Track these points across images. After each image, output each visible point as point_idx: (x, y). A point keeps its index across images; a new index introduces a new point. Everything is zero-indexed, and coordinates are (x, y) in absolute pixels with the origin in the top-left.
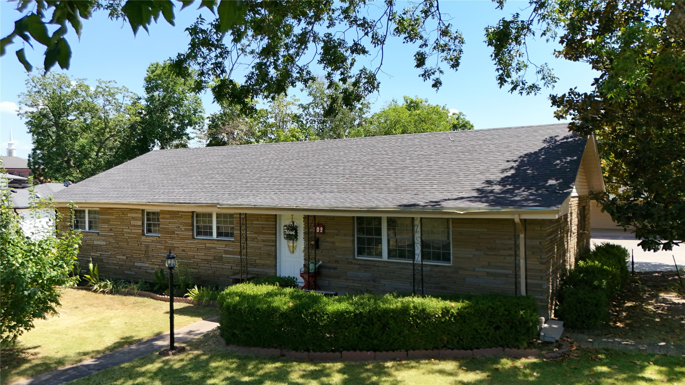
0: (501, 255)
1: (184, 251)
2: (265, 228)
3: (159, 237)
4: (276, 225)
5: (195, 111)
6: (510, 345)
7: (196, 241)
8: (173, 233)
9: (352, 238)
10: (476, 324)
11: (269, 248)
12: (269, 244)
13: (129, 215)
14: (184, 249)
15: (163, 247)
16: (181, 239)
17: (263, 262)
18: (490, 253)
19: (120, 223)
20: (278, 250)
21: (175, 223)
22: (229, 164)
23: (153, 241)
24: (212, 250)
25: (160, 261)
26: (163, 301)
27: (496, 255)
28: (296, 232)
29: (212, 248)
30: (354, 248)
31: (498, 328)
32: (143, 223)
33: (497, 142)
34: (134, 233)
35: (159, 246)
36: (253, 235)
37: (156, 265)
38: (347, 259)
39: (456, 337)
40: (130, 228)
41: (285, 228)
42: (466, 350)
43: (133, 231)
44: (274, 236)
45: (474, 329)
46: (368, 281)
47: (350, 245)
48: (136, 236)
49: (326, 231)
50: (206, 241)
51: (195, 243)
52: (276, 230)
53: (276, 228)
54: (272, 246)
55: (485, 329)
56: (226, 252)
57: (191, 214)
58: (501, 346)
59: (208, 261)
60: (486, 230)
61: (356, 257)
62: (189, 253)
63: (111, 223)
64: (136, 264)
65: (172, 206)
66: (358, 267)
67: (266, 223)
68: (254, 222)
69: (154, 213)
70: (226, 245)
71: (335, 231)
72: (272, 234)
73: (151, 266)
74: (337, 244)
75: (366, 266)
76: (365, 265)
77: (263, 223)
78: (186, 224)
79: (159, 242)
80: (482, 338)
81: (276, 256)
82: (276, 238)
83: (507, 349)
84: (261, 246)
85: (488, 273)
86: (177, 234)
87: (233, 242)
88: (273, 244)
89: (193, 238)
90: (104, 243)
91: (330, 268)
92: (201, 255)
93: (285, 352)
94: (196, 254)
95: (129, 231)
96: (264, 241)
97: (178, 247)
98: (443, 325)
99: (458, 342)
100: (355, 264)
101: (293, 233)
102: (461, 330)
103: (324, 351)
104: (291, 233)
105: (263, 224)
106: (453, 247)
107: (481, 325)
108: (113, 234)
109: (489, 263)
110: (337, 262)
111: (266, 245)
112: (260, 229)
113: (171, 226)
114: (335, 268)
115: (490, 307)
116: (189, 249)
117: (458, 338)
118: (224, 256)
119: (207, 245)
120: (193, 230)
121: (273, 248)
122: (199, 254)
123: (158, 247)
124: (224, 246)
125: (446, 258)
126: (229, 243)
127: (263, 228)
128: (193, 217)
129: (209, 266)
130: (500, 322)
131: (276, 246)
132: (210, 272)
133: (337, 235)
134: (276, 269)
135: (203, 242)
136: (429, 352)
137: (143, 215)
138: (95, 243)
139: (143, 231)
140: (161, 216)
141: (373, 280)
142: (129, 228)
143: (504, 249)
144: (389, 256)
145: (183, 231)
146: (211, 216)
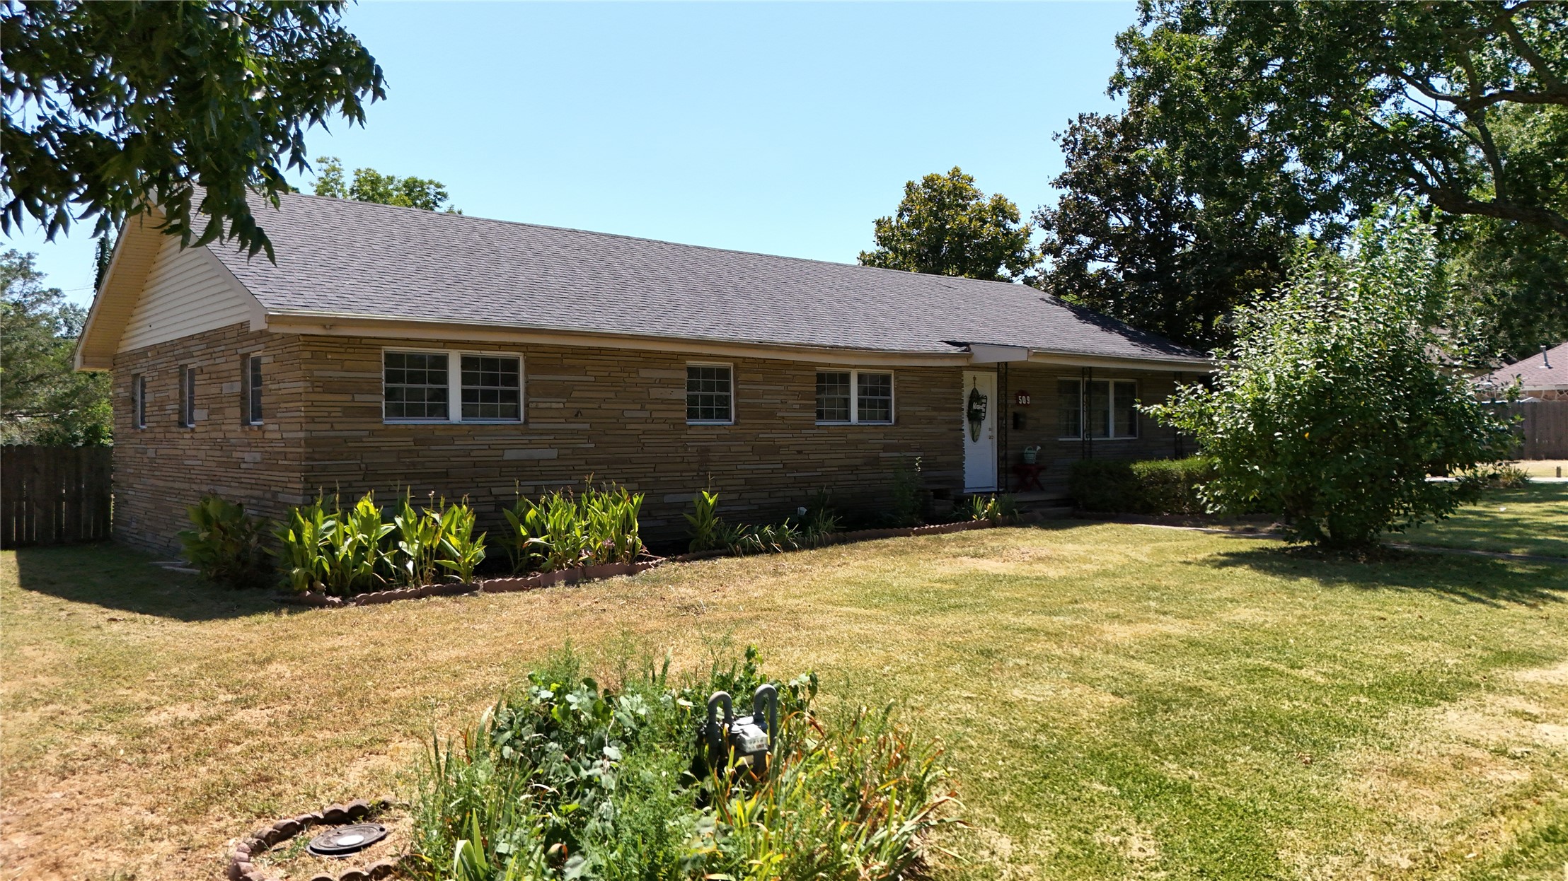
1: (800, 452)
2: (949, 399)
3: (729, 426)
8: (771, 415)
9: (1057, 411)
11: (955, 434)
12: (954, 426)
13: (644, 373)
14: (798, 448)
15: (750, 448)
16: (790, 427)
17: (947, 459)
19: (612, 395)
21: (777, 393)
23: (718, 438)
24: (860, 446)
25: (742, 481)
29: (861, 442)
34: (665, 421)
35: (738, 447)
36: (927, 414)
37: (730, 492)
38: (1054, 441)
40: (648, 406)
43: (655, 415)
44: (960, 414)
47: (1055, 421)
48: (666, 427)
49: (1031, 402)
51: (822, 435)
52: (963, 403)
53: (962, 399)
56: (886, 448)
57: (814, 373)
59: (853, 469)
62: (811, 457)
63: (575, 394)
64: (667, 499)
67: (951, 391)
68: (932, 390)
70: (885, 435)
71: (1039, 402)
72: (958, 409)
74: (1041, 422)
75: (1073, 449)
76: (1072, 447)
78: (804, 396)
81: (963, 448)
86: (783, 417)
88: (960, 426)
89: (815, 424)
90: (553, 453)
92: (839, 457)
94: (828, 456)
95: (646, 414)
96: (947, 423)
97: (784, 446)
100: (1062, 448)
104: (979, 409)
105: (944, 394)
106: (1141, 416)
108: (587, 426)
111: (951, 430)
113: (766, 400)
116: (813, 447)
118: (881, 455)
119: (849, 437)
121: (960, 434)
122: (833, 456)
123: (734, 449)
124: (881, 436)
129: (854, 477)
131: (963, 430)
132: (857, 490)
137: (685, 374)
138: (510, 455)
142: (642, 409)
145: (795, 410)
146: (845, 378)
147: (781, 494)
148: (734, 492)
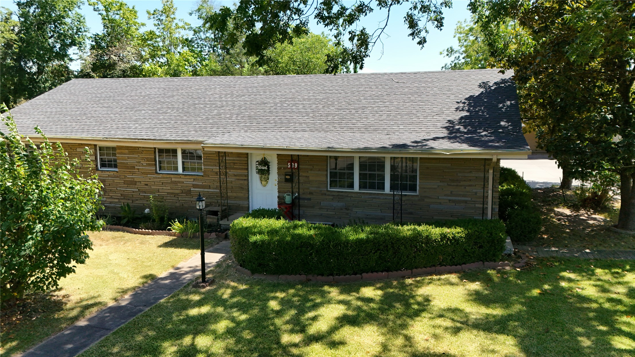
0: (461, 186)
1: (146, 185)
2: (237, 163)
3: (117, 171)
4: (248, 161)
5: (78, 30)
6: (488, 260)
7: (160, 176)
8: (134, 168)
9: (326, 173)
10: (465, 245)
11: (242, 182)
12: (242, 178)
13: (78, 150)
14: (146, 183)
15: (123, 181)
16: (143, 173)
17: (235, 194)
18: (453, 184)
20: (250, 184)
21: (135, 158)
22: (176, 98)
23: (109, 176)
24: (178, 184)
25: (120, 195)
26: (142, 234)
27: (457, 185)
28: (268, 168)
29: (179, 182)
30: (327, 181)
31: (481, 247)
32: (96, 158)
33: (437, 84)
34: (86, 168)
35: (117, 180)
37: (115, 199)
38: (321, 191)
39: (449, 256)
41: (257, 163)
42: (456, 265)
43: (84, 166)
44: (247, 171)
45: (464, 249)
46: (341, 209)
47: (324, 179)
49: (300, 166)
50: (172, 176)
51: (159, 178)
52: (248, 166)
53: (248, 163)
54: (245, 180)
55: (472, 248)
56: (195, 186)
57: (153, 149)
58: (482, 261)
59: (175, 195)
60: (450, 165)
61: (329, 189)
62: (152, 187)
65: (136, 142)
66: (332, 197)
67: (238, 159)
69: (108, 148)
70: (194, 180)
71: (309, 167)
72: (245, 169)
73: (108, 200)
74: (311, 178)
75: (340, 196)
76: (338, 195)
77: (234, 158)
78: (148, 159)
79: (117, 177)
80: (469, 256)
81: (248, 189)
82: (248, 172)
83: (486, 263)
84: (233, 180)
85: (450, 200)
86: (138, 169)
87: (202, 176)
88: (246, 178)
89: (156, 173)
91: (304, 199)
92: (167, 189)
93: (310, 277)
94: (161, 188)
95: (80, 166)
96: (235, 175)
97: (139, 182)
98: (441, 248)
99: (451, 260)
100: (329, 195)
101: (266, 168)
102: (454, 251)
103: (346, 274)
104: (263, 168)
105: (234, 160)
106: (420, 179)
107: (469, 246)
109: (451, 192)
110: (311, 193)
111: (238, 179)
112: (232, 164)
113: (129, 161)
114: (309, 199)
115: (476, 231)
116: (153, 183)
117: (451, 257)
118: (192, 189)
119: (173, 179)
120: (156, 165)
121: (246, 182)
122: (164, 188)
123: (115, 181)
124: (192, 180)
125: (413, 188)
126: (197, 177)
127: (234, 163)
128: (155, 152)
129: (177, 199)
130: (484, 243)
131: (248, 180)
132: (178, 204)
133: (311, 170)
134: (249, 201)
135: (168, 176)
136: (428, 269)
137: (96, 150)
139: (97, 166)
140: (118, 151)
141: (346, 209)
143: (465, 181)
144: (360, 187)
145: (144, 166)
146: (175, 151)
147: (137, 202)
148: (116, 199)
